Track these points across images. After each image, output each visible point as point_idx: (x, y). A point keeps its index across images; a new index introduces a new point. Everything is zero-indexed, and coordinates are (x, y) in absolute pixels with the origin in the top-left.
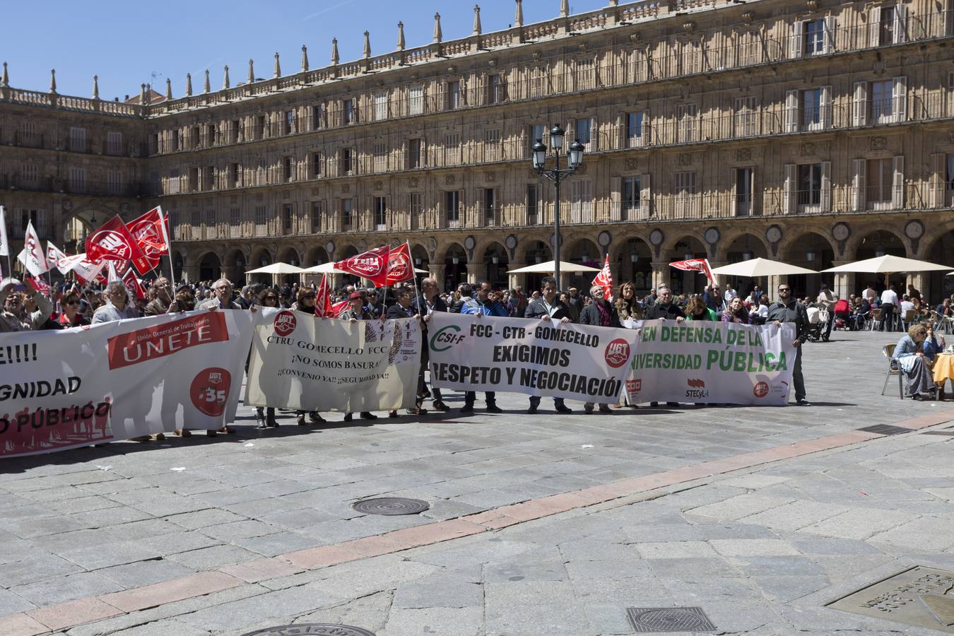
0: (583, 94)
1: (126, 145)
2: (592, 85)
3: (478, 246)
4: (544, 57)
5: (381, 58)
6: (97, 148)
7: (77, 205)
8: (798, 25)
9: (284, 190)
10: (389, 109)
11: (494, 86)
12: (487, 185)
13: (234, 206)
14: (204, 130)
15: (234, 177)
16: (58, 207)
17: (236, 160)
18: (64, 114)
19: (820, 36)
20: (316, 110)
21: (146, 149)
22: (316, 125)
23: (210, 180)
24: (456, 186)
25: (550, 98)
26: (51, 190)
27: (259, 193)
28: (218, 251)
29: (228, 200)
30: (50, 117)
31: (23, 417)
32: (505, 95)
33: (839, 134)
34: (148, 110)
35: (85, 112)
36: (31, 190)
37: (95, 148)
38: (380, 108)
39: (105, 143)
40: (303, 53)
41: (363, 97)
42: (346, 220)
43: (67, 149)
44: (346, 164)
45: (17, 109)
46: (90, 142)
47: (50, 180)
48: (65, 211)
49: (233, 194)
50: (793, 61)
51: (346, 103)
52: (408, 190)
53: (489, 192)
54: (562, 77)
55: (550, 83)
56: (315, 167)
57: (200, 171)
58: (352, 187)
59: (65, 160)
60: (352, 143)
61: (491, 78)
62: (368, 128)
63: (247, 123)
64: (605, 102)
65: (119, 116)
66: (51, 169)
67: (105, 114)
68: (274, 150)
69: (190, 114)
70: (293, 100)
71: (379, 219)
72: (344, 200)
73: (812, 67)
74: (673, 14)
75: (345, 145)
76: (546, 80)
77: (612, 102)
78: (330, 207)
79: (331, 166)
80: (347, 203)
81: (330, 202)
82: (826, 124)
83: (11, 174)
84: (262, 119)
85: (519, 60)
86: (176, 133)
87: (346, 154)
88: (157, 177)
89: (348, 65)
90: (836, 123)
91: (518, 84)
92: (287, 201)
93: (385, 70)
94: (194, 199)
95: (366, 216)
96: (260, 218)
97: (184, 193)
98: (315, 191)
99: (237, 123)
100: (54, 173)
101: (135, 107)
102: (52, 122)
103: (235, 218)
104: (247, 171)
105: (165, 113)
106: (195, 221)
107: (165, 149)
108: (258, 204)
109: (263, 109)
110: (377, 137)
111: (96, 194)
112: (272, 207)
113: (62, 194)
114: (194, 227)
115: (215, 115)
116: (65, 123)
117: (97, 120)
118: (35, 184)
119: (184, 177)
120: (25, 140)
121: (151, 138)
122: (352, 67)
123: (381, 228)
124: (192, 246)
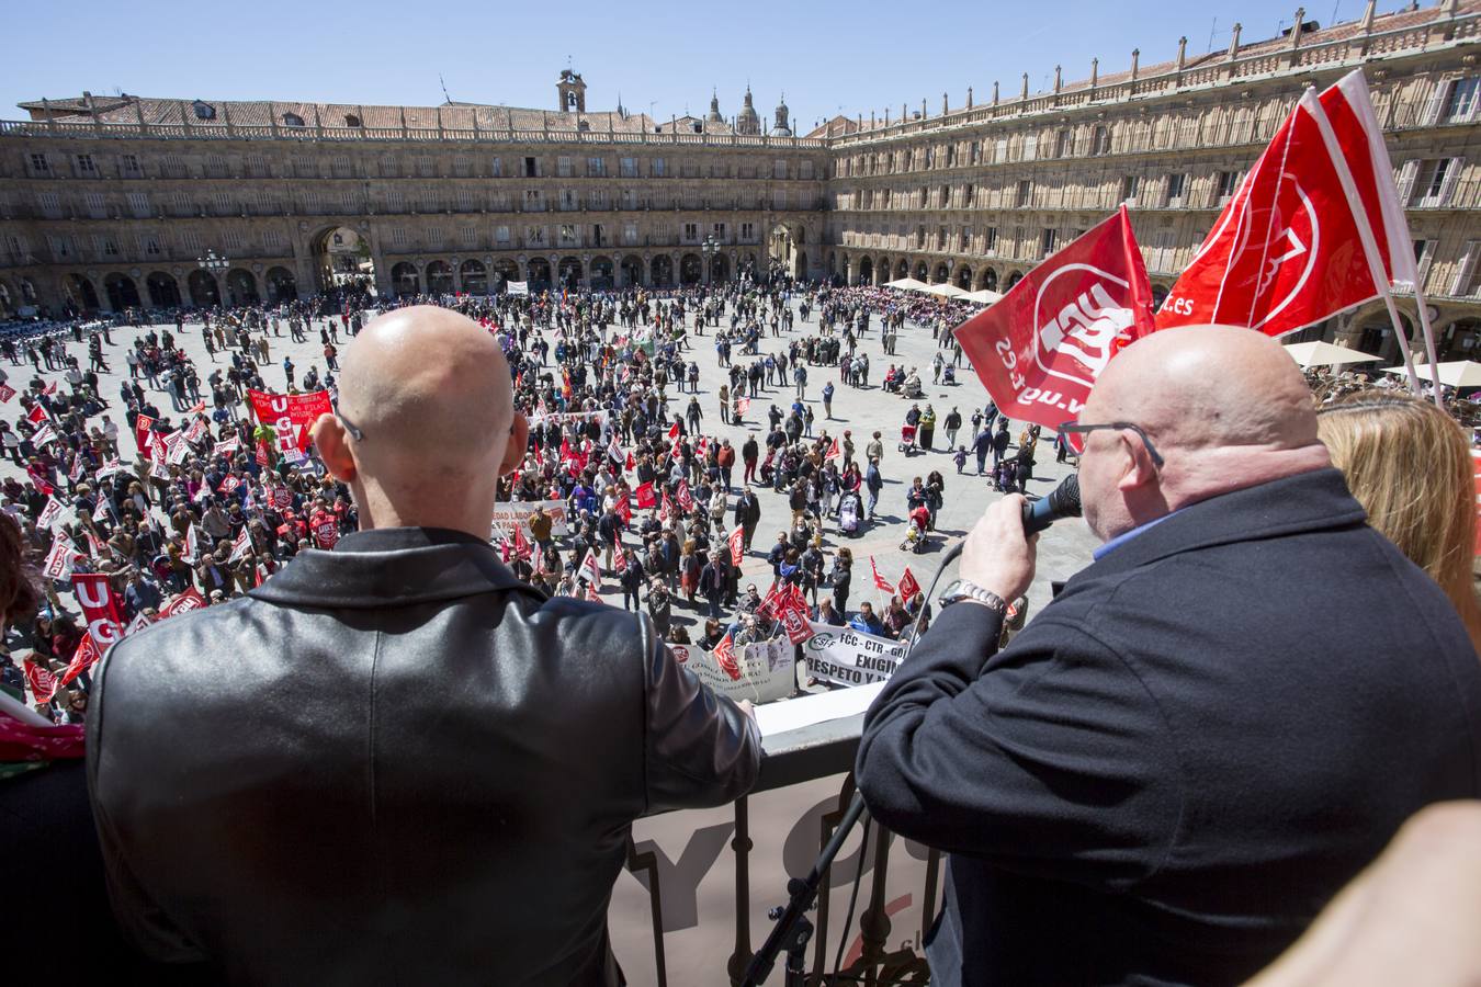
0: (1181, 151)
1: (814, 171)
2: (1192, 144)
4: (1151, 111)
5: (1006, 107)
6: (794, 175)
7: (780, 218)
8: (1443, 84)
9: (922, 216)
10: (1008, 153)
11: (1100, 139)
13: (885, 222)
14: (868, 162)
15: (886, 200)
16: (766, 220)
17: (891, 185)
18: (771, 151)
19: (1468, 98)
20: (951, 150)
21: (828, 174)
22: (949, 162)
23: (869, 201)
24: (1055, 226)
25: (1149, 153)
26: (762, 209)
27: (903, 215)
28: (873, 257)
29: (881, 218)
30: (762, 154)
32: (1109, 146)
33: (1457, 214)
34: (830, 143)
35: (787, 148)
36: (749, 210)
37: (792, 175)
39: (799, 170)
40: (945, 100)
41: (988, 139)
42: (965, 243)
43: (773, 177)
44: (969, 196)
45: (741, 150)
46: (789, 170)
47: (761, 201)
48: (770, 223)
49: (885, 214)
50: (1423, 129)
51: (974, 146)
52: (1015, 225)
54: (1165, 133)
55: (1152, 138)
56: (945, 197)
57: (863, 193)
58: (972, 217)
59: (772, 185)
60: (975, 180)
61: (1098, 129)
62: (989, 169)
63: (899, 156)
64: (1202, 160)
65: (810, 149)
66: (762, 193)
67: (800, 148)
68: (915, 181)
69: (859, 147)
70: (933, 140)
71: (989, 245)
72: (964, 227)
73: (1447, 135)
74: (1296, 70)
75: (969, 182)
76: (1149, 136)
77: (1210, 160)
80: (967, 229)
81: (953, 228)
82: (1445, 200)
83: (736, 199)
84: (909, 155)
85: (1127, 113)
86: (849, 161)
87: (970, 188)
88: (835, 195)
89: (979, 113)
90: (1456, 202)
91: (1125, 138)
92: (922, 223)
93: (1007, 118)
94: (858, 214)
95: (980, 241)
96: (903, 232)
97: (852, 209)
98: (944, 217)
99: (891, 156)
100: (764, 196)
101: (822, 141)
102: (764, 158)
103: (885, 231)
104: (895, 194)
105: (842, 145)
106: (858, 230)
107: (841, 175)
108: (901, 223)
109: (910, 146)
110: (995, 177)
111: (792, 209)
112: (911, 227)
113: (769, 212)
114: (857, 235)
115: (876, 148)
116: (772, 157)
117: (794, 154)
118: (751, 205)
119: (853, 197)
120: (746, 173)
121: (832, 165)
122: (981, 114)
123: (991, 254)
124: (855, 250)
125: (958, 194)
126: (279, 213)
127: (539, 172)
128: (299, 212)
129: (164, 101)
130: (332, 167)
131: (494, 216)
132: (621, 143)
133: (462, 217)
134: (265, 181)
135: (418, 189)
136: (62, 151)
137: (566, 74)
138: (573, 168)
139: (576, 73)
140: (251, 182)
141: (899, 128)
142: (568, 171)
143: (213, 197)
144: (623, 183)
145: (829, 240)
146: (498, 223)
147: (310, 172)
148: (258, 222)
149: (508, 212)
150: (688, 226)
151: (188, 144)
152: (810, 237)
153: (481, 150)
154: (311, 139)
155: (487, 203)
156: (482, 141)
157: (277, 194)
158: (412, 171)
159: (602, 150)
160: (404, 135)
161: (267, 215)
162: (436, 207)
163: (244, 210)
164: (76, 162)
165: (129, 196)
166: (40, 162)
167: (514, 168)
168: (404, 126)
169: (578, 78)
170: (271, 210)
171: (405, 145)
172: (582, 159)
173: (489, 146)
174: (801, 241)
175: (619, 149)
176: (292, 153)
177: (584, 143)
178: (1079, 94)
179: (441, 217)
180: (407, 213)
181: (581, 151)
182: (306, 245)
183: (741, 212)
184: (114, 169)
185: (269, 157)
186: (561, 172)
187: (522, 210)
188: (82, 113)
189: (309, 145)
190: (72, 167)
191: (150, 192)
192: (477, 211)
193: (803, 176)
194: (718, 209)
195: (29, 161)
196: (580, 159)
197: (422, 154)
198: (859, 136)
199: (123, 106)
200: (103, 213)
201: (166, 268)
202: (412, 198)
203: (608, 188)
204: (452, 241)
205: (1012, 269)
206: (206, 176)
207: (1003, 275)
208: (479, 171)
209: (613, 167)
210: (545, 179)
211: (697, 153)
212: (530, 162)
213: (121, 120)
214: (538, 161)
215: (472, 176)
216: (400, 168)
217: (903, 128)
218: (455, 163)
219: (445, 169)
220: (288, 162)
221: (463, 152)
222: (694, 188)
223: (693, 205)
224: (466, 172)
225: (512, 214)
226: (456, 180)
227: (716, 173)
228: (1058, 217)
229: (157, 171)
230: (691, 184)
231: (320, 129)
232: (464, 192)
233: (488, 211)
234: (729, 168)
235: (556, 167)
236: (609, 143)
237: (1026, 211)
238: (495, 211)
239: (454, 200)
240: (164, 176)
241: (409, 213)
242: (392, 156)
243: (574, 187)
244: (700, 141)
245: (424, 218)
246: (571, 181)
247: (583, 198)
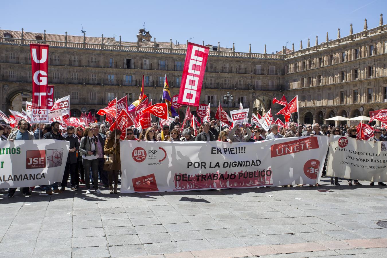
1: (276, 71)
9: (341, 86)
13: (319, 93)
14: (307, 63)
15: (319, 81)
16: (251, 95)
18: (254, 60)
20: (356, 51)
21: (284, 72)
22: (356, 57)
23: (309, 83)
26: (249, 89)
27: (330, 87)
28: (312, 112)
29: (317, 90)
30: (249, 62)
31: (241, 174)
34: (285, 56)
35: (262, 59)
36: (242, 89)
37: (265, 72)
39: (268, 70)
40: (351, 27)
41: (379, 43)
42: (369, 97)
43: (254, 73)
45: (237, 59)
46: (263, 70)
47: (248, 85)
48: (253, 97)
49: (319, 88)
51: (371, 47)
56: (355, 75)
57: (305, 79)
58: (373, 83)
59: (254, 77)
60: (373, 64)
62: (381, 57)
63: (325, 58)
65: (274, 60)
66: (249, 81)
67: (269, 59)
68: (336, 69)
69: (302, 57)
70: (346, 47)
71: (386, 97)
72: (368, 89)
75: (369, 65)
78: (362, 92)
79: (363, 74)
80: (370, 91)
81: (362, 90)
83: (235, 83)
84: (332, 56)
86: (296, 64)
87: (370, 69)
88: (288, 82)
89: (372, 30)
92: (342, 90)
94: (302, 90)
95: (379, 96)
96: (330, 97)
97: (299, 88)
98: (355, 85)
99: (321, 59)
100: (250, 82)
101: (280, 55)
102: (249, 63)
103: (319, 98)
104: (325, 78)
105: (291, 57)
106: (303, 99)
107: (291, 71)
108: (329, 92)
109: (332, 52)
111: (265, 90)
112: (335, 93)
113: (252, 91)
114: (303, 102)
115: (312, 56)
116: (254, 63)
117: (266, 62)
118: (243, 87)
119: (299, 82)
120: (240, 71)
121: (286, 67)
122: (374, 30)
124: (301, 110)
127: (133, 66)
128: (5, 80)
131: (108, 87)
132: (176, 54)
133: (91, 87)
135: (69, 72)
137: (142, 31)
138: (151, 65)
139: (147, 31)
141: (325, 44)
142: (148, 67)
144: (176, 73)
146: (109, 91)
147: (14, 60)
149: (115, 85)
150: (209, 97)
153: (104, 54)
154: (18, 45)
155: (104, 80)
156: (105, 50)
158: (68, 63)
159: (166, 57)
160: (66, 45)
162: (77, 81)
167: (120, 64)
168: (66, 41)
169: (148, 33)
171: (65, 50)
172: (156, 61)
173: (109, 52)
175: (175, 57)
176: (6, 51)
177: (157, 53)
179: (80, 86)
180: (62, 83)
181: (156, 57)
182: (5, 97)
183: (237, 91)
186: (144, 67)
187: (122, 85)
189: (16, 47)
192: (99, 84)
193: (270, 73)
194: (226, 89)
196: (154, 61)
197: (73, 54)
198: (301, 52)
202: (66, 76)
204: (84, 98)
208: (102, 64)
209: (171, 65)
210: (135, 70)
211: (215, 60)
212: (129, 62)
214: (133, 61)
215: (98, 67)
216: (61, 61)
217: (327, 44)
218: (90, 60)
219: (84, 62)
220: (3, 55)
221: (95, 55)
222: (213, 77)
223: (212, 86)
224: (95, 65)
225: (117, 87)
226: (90, 69)
227: (225, 70)
230: (211, 75)
231: (23, 40)
232: (94, 74)
233: (105, 84)
234: (231, 68)
235: (142, 64)
236: (170, 54)
238: (109, 85)
239: (87, 78)
241: (63, 83)
242: (58, 55)
243: (151, 75)
244: (216, 54)
245: (71, 87)
246: (149, 71)
247: (155, 80)
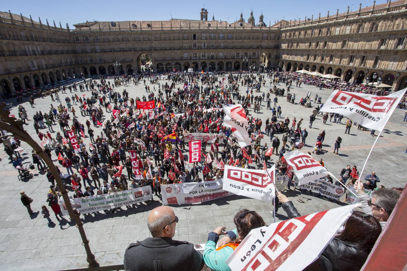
0: (404, 30)
1: (275, 37)
3: (357, 71)
4: (394, 18)
5: (341, 17)
6: (269, 38)
7: (263, 51)
9: (309, 51)
10: (340, 31)
11: (374, 27)
12: (364, 55)
13: (296, 53)
14: (292, 34)
15: (297, 46)
16: (260, 52)
17: (299, 41)
18: (263, 31)
20: (320, 31)
21: (279, 37)
22: (319, 34)
23: (292, 46)
24: (354, 54)
25: (392, 31)
26: (259, 48)
27: (303, 50)
28: (292, 63)
29: (295, 51)
30: (260, 32)
31: (214, 194)
32: (377, 29)
34: (281, 28)
35: (267, 30)
37: (268, 38)
38: (337, 31)
40: (319, 15)
41: (333, 27)
42: (323, 59)
43: (263, 39)
44: (325, 44)
46: (267, 37)
47: (259, 46)
48: (261, 52)
49: (297, 50)
51: (328, 29)
52: (340, 54)
53: (364, 57)
54: (399, 24)
55: (393, 26)
56: (317, 45)
57: (290, 43)
58: (326, 51)
59: (262, 41)
60: (328, 40)
61: (373, 24)
62: (333, 37)
63: (303, 32)
65: (274, 30)
67: (271, 30)
69: (290, 30)
70: (315, 28)
71: (331, 59)
72: (323, 54)
75: (326, 40)
76: (392, 26)
81: (319, 55)
83: (251, 45)
84: (306, 32)
85: (384, 18)
86: (286, 34)
87: (326, 43)
88: (281, 44)
91: (382, 26)
92: (309, 53)
93: (341, 20)
94: (288, 50)
95: (328, 59)
96: (302, 55)
97: (286, 48)
98: (316, 51)
99: (300, 33)
100: (259, 44)
101: (278, 28)
102: (260, 33)
103: (296, 55)
104: (301, 44)
105: (284, 29)
106: (288, 55)
107: (283, 38)
108: (302, 53)
109: (307, 29)
110: (335, 39)
112: (305, 54)
113: (261, 49)
114: (287, 56)
115: (295, 30)
117: (270, 32)
118: (256, 47)
119: (287, 45)
120: (254, 38)
121: (280, 35)
122: (332, 19)
123: (331, 63)
124: (286, 61)
125: (321, 44)
126: (130, 50)
127: (197, 38)
128: (135, 50)
129: (104, 22)
130: (143, 38)
131: (184, 51)
133: (176, 51)
134: (127, 42)
135: (165, 43)
136: (82, 36)
137: (203, 9)
138: (206, 37)
140: (124, 42)
141: (303, 24)
142: (205, 38)
143: (115, 47)
144: (220, 41)
145: (278, 57)
146: (185, 52)
147: (138, 39)
148: (125, 53)
150: (237, 53)
151: (110, 33)
152: (273, 56)
153: (182, 32)
155: (182, 47)
156: (182, 30)
157: (130, 45)
158: (164, 39)
159: (215, 32)
160: (162, 29)
161: (127, 51)
162: (169, 48)
163: (122, 50)
164: (85, 39)
165: (96, 47)
166: (77, 39)
167: (190, 37)
168: (162, 26)
169: (206, 10)
170: (128, 49)
171: (162, 32)
172: (209, 34)
173: (184, 31)
174: (269, 57)
175: (219, 31)
176: (134, 35)
177: (210, 30)
178: (367, 12)
179: (170, 51)
181: (209, 32)
182: (136, 58)
183: (252, 49)
184: (93, 40)
185: (128, 36)
186: (203, 38)
187: (192, 49)
188: (86, 26)
189: (138, 32)
190: (84, 40)
191: (100, 46)
192: (180, 49)
193: (272, 38)
194: (246, 48)
195: (75, 39)
196: (208, 34)
197: (166, 34)
198: (290, 26)
199: (95, 24)
200: (90, 51)
201: (103, 65)
202: (163, 46)
203: (215, 43)
204: (173, 57)
205: (338, 67)
206: (114, 41)
207: (334, 69)
208: (181, 38)
209: (217, 36)
210: (198, 40)
211: (241, 32)
212: (194, 35)
213: (95, 28)
214: (197, 35)
215: (179, 40)
216: (160, 38)
217: (305, 24)
218: (175, 36)
219: (172, 38)
220: (133, 37)
221: (177, 33)
222: (239, 42)
223: (239, 47)
224: (177, 39)
225: (189, 50)
226: (175, 41)
227: (246, 38)
228: (356, 52)
229: (102, 40)
231: (141, 28)
232: (177, 44)
233: (183, 49)
234: (250, 36)
235: (201, 37)
236: (216, 30)
237: (344, 50)
238: (184, 49)
239: (174, 46)
240: (104, 42)
241: (162, 50)
242: (159, 35)
243: (206, 42)
244: (242, 29)
245: (166, 51)
246: (205, 41)
247: (208, 45)
